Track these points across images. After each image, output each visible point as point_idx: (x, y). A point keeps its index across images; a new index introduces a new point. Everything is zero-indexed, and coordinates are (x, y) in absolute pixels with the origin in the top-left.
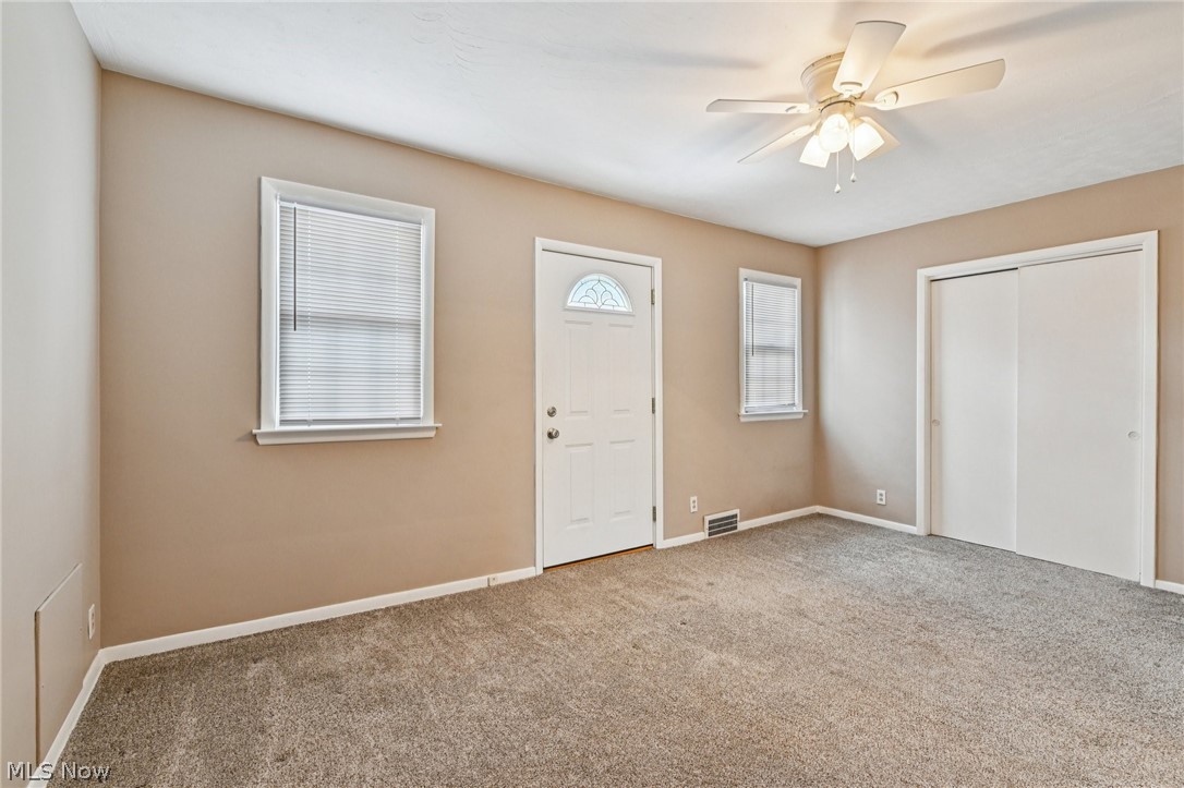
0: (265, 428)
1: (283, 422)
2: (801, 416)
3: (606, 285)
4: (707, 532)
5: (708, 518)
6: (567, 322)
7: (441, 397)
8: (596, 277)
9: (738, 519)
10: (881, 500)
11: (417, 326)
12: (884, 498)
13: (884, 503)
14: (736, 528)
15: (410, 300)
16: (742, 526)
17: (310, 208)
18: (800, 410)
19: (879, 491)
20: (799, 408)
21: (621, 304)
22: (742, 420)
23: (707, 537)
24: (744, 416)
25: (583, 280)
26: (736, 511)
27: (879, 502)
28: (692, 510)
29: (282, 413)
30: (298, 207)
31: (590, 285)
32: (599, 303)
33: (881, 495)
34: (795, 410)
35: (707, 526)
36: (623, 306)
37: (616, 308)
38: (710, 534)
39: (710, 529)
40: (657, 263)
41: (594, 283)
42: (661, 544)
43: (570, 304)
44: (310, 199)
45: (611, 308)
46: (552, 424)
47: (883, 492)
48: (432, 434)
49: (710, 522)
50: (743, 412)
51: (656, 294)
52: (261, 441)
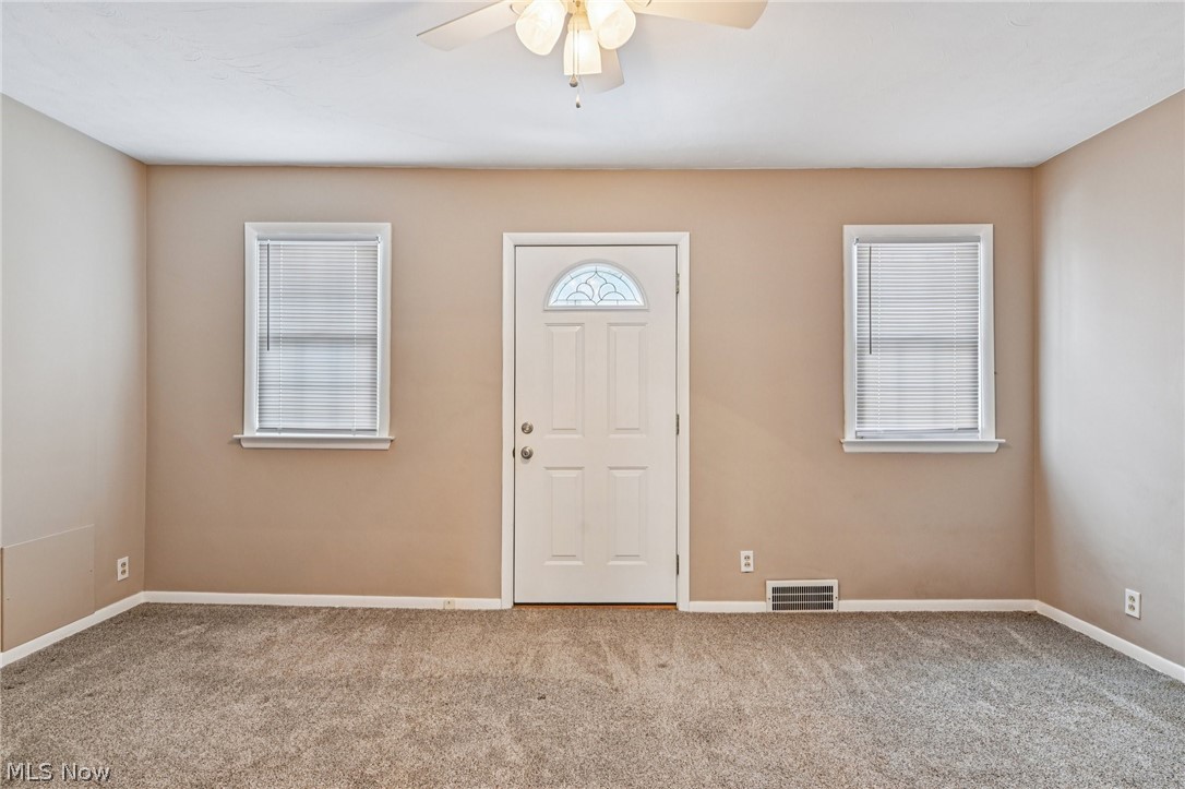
0: (247, 434)
1: (261, 429)
2: (994, 449)
3: (604, 275)
4: (771, 603)
5: (771, 584)
6: (549, 325)
7: (397, 410)
8: (593, 268)
9: (835, 593)
10: (1132, 607)
11: (373, 339)
12: (1136, 605)
13: (1136, 614)
14: (831, 606)
15: (369, 315)
16: (842, 606)
17: (282, 243)
18: (992, 438)
19: (1129, 592)
20: (986, 433)
21: (629, 296)
22: (847, 449)
23: (771, 610)
24: (851, 444)
25: (573, 275)
26: (834, 583)
27: (1128, 611)
28: (744, 569)
29: (260, 421)
30: (271, 243)
31: (584, 278)
32: (596, 299)
33: (1132, 598)
34: (979, 437)
35: (770, 594)
36: (634, 299)
37: (620, 303)
38: (774, 607)
39: (774, 599)
40: (683, 239)
41: (589, 275)
42: (685, 605)
43: (552, 303)
44: (281, 234)
45: (615, 303)
46: (525, 441)
47: (1136, 594)
48: (386, 446)
49: (775, 590)
50: (849, 437)
51: (681, 279)
52: (245, 445)
